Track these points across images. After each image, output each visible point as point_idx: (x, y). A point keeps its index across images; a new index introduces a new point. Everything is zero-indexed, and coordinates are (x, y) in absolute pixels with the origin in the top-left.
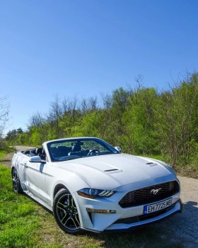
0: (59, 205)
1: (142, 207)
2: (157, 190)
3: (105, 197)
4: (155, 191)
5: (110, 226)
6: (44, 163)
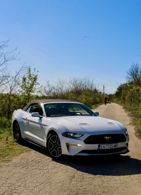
0: (51, 141)
1: (98, 145)
2: (109, 138)
3: (77, 137)
4: (107, 138)
5: (77, 153)
6: (42, 117)
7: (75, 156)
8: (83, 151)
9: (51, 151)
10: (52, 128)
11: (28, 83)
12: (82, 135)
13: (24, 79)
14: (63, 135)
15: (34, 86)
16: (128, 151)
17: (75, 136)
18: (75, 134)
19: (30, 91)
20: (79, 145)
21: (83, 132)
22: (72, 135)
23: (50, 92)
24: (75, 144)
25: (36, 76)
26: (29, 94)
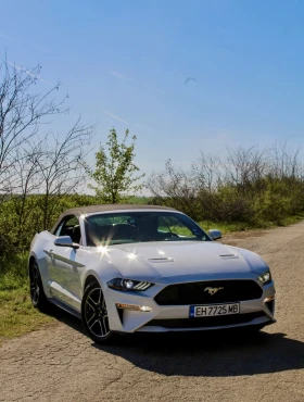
0: (90, 301)
1: (187, 307)
2: (215, 290)
3: (140, 290)
4: (212, 290)
5: (141, 328)
6: (78, 247)
7: (136, 333)
8: (154, 323)
9: (90, 324)
10: (91, 271)
11: (111, 167)
12: (152, 285)
13: (101, 158)
14: (110, 287)
15: (127, 174)
16: (271, 321)
17: (138, 287)
18: (136, 283)
19: (116, 187)
20: (144, 308)
21: (153, 278)
22: (129, 285)
23: (175, 187)
24: (136, 305)
25: (129, 150)
26: (114, 195)
